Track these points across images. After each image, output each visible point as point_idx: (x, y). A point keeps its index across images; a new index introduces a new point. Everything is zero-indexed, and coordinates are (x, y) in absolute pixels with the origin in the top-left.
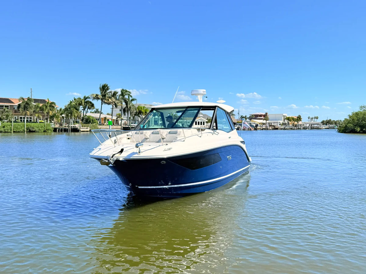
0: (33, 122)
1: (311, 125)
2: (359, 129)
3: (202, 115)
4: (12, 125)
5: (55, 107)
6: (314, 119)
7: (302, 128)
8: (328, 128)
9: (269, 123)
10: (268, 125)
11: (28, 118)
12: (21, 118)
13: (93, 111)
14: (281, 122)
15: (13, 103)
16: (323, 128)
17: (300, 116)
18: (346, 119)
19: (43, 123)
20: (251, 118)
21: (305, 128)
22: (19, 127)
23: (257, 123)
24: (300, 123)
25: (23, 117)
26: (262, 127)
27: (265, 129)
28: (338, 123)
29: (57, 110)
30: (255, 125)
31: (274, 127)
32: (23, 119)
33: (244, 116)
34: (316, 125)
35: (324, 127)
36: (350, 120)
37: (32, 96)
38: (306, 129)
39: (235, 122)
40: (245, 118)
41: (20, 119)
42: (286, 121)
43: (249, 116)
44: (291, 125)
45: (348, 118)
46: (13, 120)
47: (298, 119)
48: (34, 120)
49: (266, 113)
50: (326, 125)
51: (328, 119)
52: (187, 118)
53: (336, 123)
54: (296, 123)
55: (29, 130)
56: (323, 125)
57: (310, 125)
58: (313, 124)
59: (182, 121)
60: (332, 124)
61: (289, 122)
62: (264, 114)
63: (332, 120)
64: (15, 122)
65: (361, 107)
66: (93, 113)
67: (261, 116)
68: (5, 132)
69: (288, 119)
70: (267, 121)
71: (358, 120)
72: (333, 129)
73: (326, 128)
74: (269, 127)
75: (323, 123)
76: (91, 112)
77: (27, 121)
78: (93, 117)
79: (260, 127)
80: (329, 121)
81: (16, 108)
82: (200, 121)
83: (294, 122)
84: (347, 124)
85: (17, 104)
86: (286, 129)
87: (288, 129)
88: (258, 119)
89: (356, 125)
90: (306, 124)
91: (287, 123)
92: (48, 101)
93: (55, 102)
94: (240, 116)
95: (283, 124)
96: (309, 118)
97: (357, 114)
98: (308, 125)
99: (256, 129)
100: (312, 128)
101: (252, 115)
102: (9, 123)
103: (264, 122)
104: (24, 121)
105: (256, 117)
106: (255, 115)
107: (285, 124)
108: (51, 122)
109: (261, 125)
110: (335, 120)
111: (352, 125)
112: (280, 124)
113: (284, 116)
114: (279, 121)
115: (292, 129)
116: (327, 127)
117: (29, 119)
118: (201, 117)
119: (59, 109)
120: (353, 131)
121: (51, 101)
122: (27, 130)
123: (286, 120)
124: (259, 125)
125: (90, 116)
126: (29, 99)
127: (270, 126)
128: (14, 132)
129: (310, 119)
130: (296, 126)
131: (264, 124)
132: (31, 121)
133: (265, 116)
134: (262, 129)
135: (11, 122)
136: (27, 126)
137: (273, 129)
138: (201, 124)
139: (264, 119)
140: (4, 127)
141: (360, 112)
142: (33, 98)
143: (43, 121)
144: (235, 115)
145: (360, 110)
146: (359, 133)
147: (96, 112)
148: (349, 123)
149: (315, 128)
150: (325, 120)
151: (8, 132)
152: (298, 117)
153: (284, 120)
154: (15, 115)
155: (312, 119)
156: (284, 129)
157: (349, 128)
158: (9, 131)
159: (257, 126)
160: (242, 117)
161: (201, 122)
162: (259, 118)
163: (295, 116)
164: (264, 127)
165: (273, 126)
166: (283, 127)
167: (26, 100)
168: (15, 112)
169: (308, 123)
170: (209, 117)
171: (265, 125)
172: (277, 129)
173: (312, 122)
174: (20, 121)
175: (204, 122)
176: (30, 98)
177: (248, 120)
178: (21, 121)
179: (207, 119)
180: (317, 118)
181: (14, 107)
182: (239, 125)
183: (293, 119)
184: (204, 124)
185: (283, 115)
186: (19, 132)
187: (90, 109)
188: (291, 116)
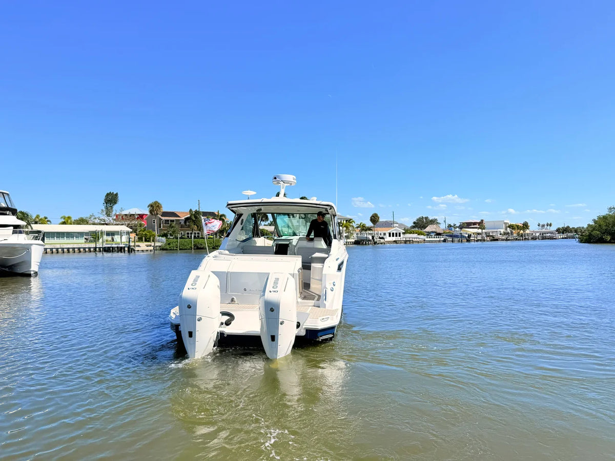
0: (201, 238)
1: (543, 235)
2: (609, 238)
3: (397, 225)
4: (178, 242)
5: (226, 220)
6: (546, 226)
7: (530, 238)
8: (566, 238)
9: (486, 233)
10: (484, 235)
11: (195, 233)
12: (188, 234)
13: (267, 223)
14: (502, 231)
15: (179, 217)
16: (559, 237)
17: (527, 223)
18: (589, 225)
19: (212, 238)
20: (461, 227)
21: (534, 238)
22: (185, 243)
23: (470, 233)
24: (527, 231)
25: (190, 232)
26: (477, 237)
27: (480, 240)
28: (579, 231)
29: (228, 224)
30: (467, 236)
31: (493, 237)
32: (190, 235)
33: (452, 225)
34: (549, 235)
35: (561, 236)
36: (596, 227)
37: (200, 208)
38: (536, 239)
39: (441, 232)
40: (455, 226)
41: (186, 235)
42: (509, 230)
43: (459, 224)
44: (515, 235)
45: (592, 223)
46: (179, 236)
47: (525, 226)
48: (202, 235)
49: (482, 221)
50: (563, 233)
51: (565, 227)
52: (379, 229)
53: (576, 231)
54: (522, 232)
55: (197, 247)
56: (558, 233)
57: (540, 234)
58: (545, 233)
59: (372, 232)
60: (571, 232)
61: (513, 231)
62: (479, 221)
63: (571, 227)
64: (181, 238)
65: (610, 209)
66: (267, 225)
67: (475, 224)
68: (170, 250)
69: (511, 227)
70: (484, 231)
71: (606, 225)
72: (572, 239)
73: (563, 238)
74: (486, 238)
75: (558, 231)
76: (265, 225)
77: (195, 237)
78: (267, 230)
79: (473, 238)
80: (566, 228)
81: (183, 223)
82: (395, 232)
83: (519, 231)
84: (592, 231)
85: (183, 218)
86: (509, 240)
87: (511, 240)
88: (471, 228)
89: (604, 233)
90: (536, 232)
91: (509, 232)
92: (217, 214)
93: (224, 214)
94: (447, 225)
95: (505, 234)
96: (539, 225)
97: (605, 218)
98: (537, 234)
99: (468, 241)
100: (544, 238)
101: (464, 223)
102: (175, 240)
103: (480, 231)
104: (191, 236)
105: (469, 225)
106: (466, 223)
107: (508, 233)
108: (221, 237)
109: (476, 236)
110: (576, 227)
111: (598, 232)
112: (500, 234)
113: (505, 223)
114: (499, 230)
115: (517, 239)
116: (565, 236)
117: (197, 235)
118: (396, 226)
119: (229, 223)
120: (601, 241)
121: (221, 213)
122: (194, 247)
123: (508, 228)
124: (472, 235)
125: (263, 229)
126: (196, 212)
127: (487, 236)
128: (180, 249)
129: (540, 227)
130: (522, 236)
131: (479, 234)
132: (198, 236)
133: (481, 224)
134: (477, 241)
135: (177, 238)
136: (194, 242)
137: (492, 240)
138: (396, 236)
139: (479, 228)
140: (169, 244)
141: (609, 215)
142: (201, 210)
143: (212, 237)
144: (440, 223)
145: (608, 213)
146: (610, 242)
147: (270, 225)
148: (594, 229)
149: (548, 239)
150: (561, 227)
151: (173, 250)
152: (523, 224)
153: (506, 229)
154: (181, 230)
155: (543, 226)
156: (507, 240)
157: (594, 237)
158: (175, 248)
159: (470, 236)
160: (450, 226)
161: (396, 234)
162: (472, 226)
163: (520, 223)
164: (480, 238)
165: (491, 236)
166: (504, 237)
167: (194, 213)
168: (182, 227)
169: (538, 232)
170: (407, 227)
171: (481, 236)
172: (497, 240)
173: (544, 230)
174: (186, 237)
175: (400, 233)
176: (198, 210)
177: (457, 229)
178: (188, 237)
179: (404, 230)
180: (550, 225)
181: (181, 221)
182: (446, 235)
183: (518, 227)
184: (400, 236)
185: (505, 221)
186: (185, 249)
187: (263, 221)
188: (514, 224)
